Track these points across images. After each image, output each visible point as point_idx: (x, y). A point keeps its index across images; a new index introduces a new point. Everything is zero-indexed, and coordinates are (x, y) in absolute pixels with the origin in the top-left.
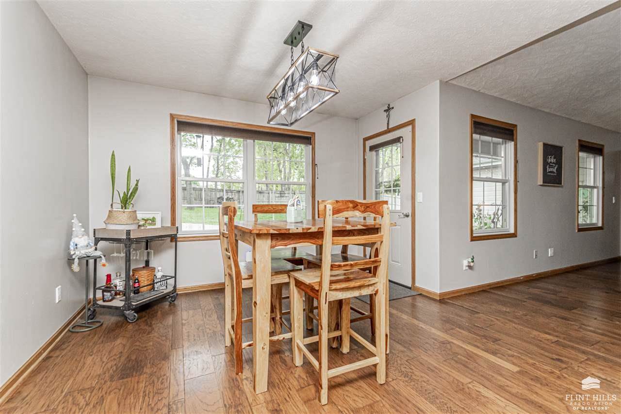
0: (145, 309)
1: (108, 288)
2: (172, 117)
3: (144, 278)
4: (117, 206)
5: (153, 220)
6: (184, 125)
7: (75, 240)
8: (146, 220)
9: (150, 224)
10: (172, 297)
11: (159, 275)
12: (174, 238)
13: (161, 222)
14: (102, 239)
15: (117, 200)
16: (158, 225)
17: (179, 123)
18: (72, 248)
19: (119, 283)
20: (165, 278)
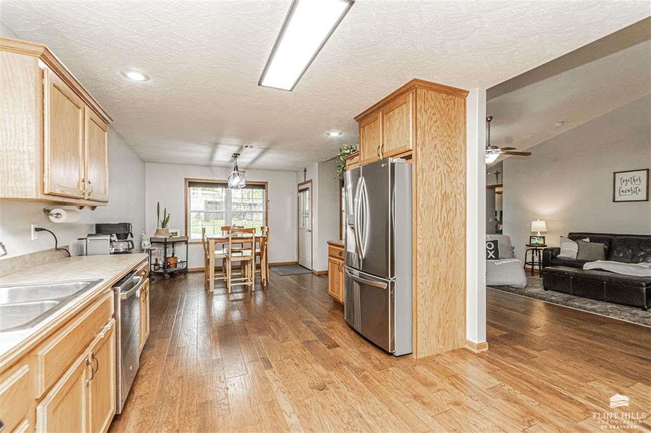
0: (172, 275)
1: (156, 265)
2: (186, 179)
3: (172, 261)
4: (160, 228)
5: (176, 233)
6: (192, 184)
7: (144, 242)
8: (173, 233)
9: (175, 235)
10: (185, 272)
11: (179, 261)
12: (186, 242)
13: (181, 234)
14: (154, 242)
15: (160, 224)
16: (179, 236)
17: (189, 182)
18: (143, 245)
19: (161, 263)
20: (182, 262)
